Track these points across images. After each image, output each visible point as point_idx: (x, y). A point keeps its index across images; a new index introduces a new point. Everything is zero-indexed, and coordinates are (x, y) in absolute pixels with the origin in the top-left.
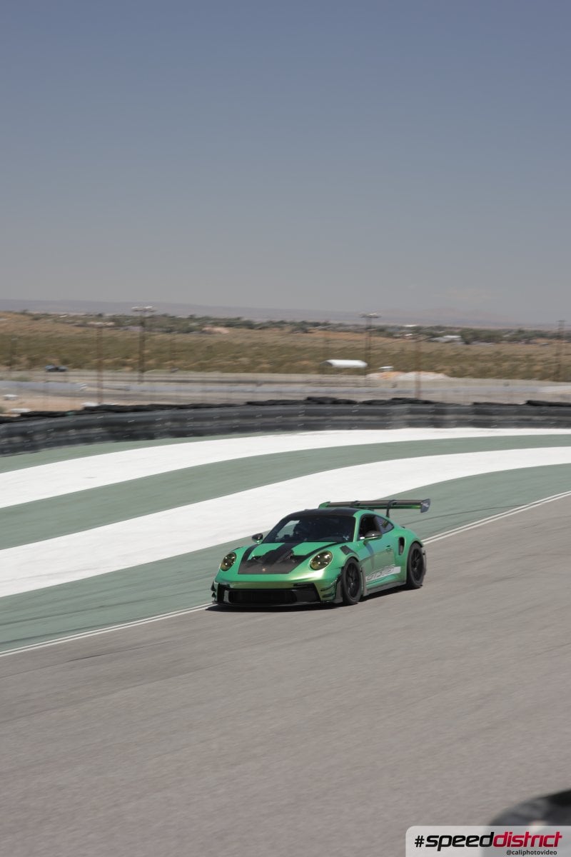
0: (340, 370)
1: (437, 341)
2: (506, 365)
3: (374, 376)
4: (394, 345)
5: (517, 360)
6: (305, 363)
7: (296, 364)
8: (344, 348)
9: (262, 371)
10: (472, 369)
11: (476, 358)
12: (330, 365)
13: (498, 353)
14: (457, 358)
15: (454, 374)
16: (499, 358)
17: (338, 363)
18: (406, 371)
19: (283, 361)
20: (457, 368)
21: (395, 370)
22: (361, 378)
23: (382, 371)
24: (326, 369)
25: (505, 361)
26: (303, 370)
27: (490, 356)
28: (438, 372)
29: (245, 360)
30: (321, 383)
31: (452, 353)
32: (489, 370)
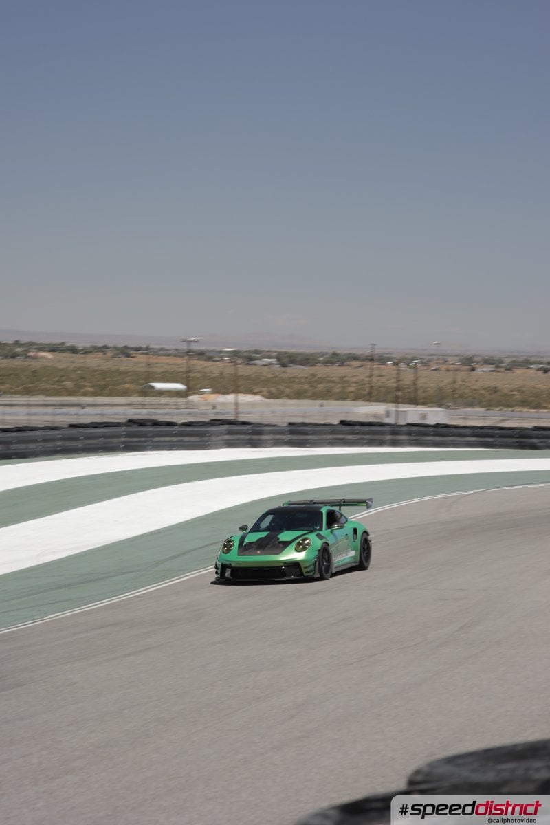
0: (161, 393)
1: (255, 364)
2: (321, 387)
3: (194, 398)
4: (214, 368)
5: (333, 382)
6: (127, 386)
7: (120, 387)
8: (167, 372)
9: (85, 394)
10: (288, 391)
11: (292, 380)
12: (153, 387)
13: (314, 375)
14: (274, 380)
15: (271, 396)
16: (314, 380)
17: (159, 386)
18: (225, 393)
19: (106, 385)
20: (273, 390)
21: (213, 393)
22: (181, 401)
23: (202, 393)
24: (148, 392)
25: (321, 383)
26: (126, 393)
27: (306, 378)
28: (255, 394)
29: (69, 384)
30: (143, 406)
31: (270, 376)
32: (305, 391)
